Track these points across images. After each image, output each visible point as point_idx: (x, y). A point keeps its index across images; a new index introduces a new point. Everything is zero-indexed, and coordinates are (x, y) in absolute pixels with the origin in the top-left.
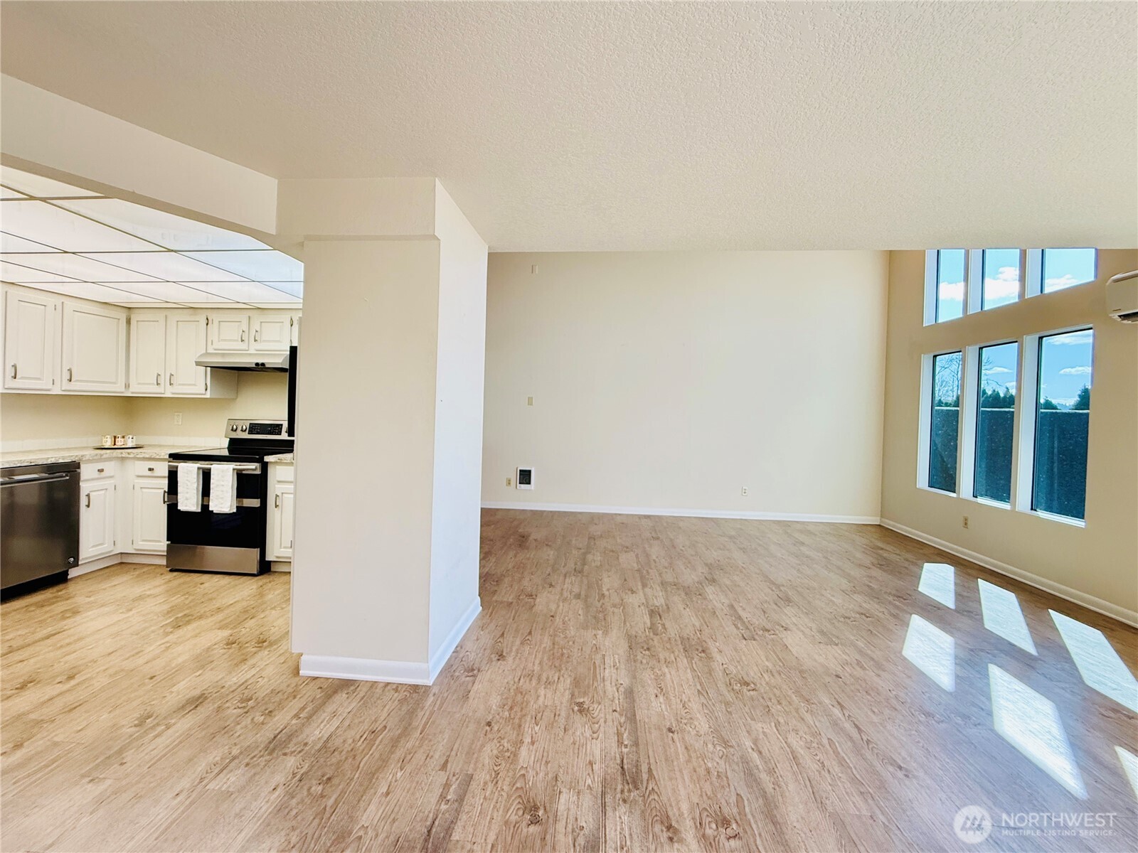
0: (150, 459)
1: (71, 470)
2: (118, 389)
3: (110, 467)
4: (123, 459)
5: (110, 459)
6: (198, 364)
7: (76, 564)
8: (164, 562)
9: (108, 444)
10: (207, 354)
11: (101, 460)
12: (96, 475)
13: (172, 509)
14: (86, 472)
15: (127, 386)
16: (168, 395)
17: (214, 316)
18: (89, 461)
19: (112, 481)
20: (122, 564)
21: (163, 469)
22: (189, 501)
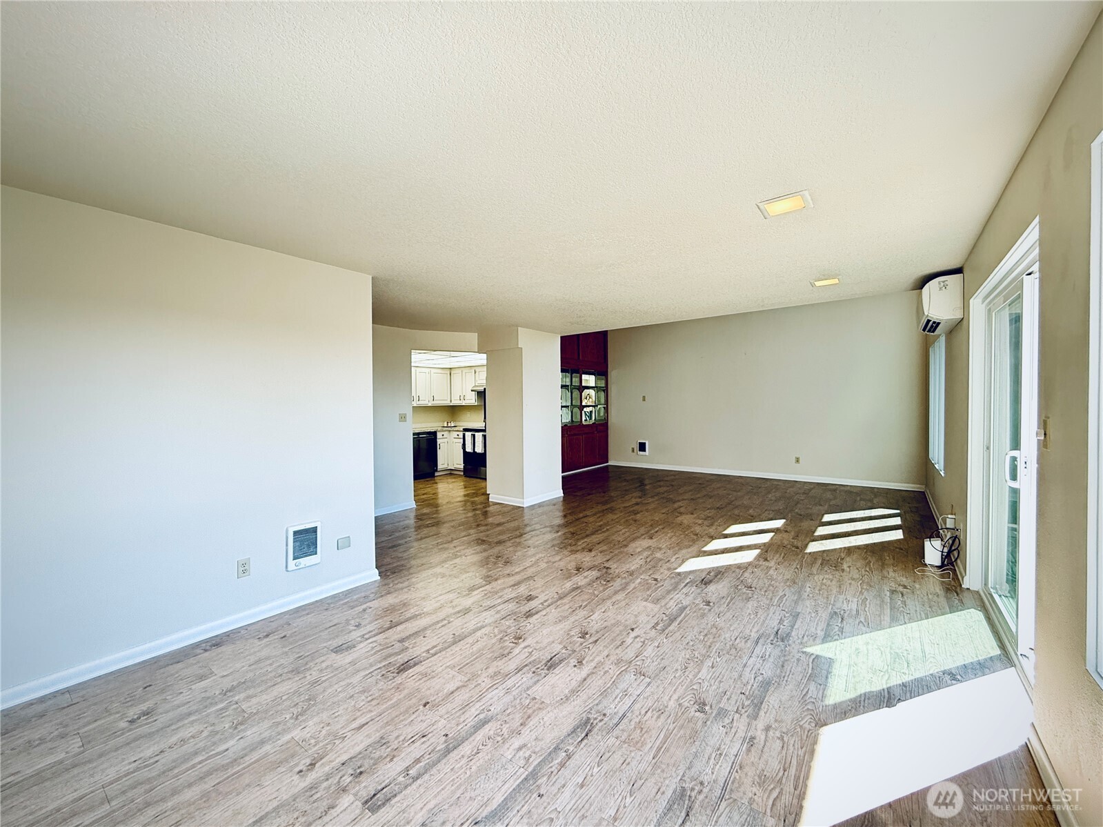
0: (458, 431)
1: (435, 433)
2: (447, 403)
3: (446, 434)
4: (450, 431)
5: (445, 431)
6: (472, 391)
7: (436, 471)
8: (462, 473)
9: (446, 425)
10: (475, 386)
11: (443, 431)
12: (442, 437)
13: (465, 452)
14: (439, 435)
15: (451, 401)
16: (464, 404)
17: (477, 369)
18: (439, 431)
19: (446, 440)
20: (451, 473)
21: (461, 435)
22: (469, 449)
